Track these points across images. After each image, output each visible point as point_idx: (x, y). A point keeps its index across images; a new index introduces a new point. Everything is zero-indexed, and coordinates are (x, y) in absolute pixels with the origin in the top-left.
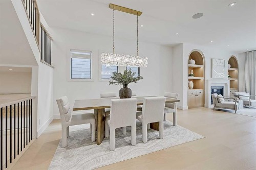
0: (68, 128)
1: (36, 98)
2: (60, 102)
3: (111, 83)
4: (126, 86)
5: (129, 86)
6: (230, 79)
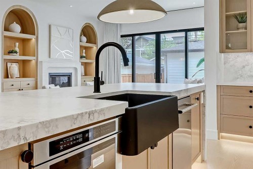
6: (85, 60)
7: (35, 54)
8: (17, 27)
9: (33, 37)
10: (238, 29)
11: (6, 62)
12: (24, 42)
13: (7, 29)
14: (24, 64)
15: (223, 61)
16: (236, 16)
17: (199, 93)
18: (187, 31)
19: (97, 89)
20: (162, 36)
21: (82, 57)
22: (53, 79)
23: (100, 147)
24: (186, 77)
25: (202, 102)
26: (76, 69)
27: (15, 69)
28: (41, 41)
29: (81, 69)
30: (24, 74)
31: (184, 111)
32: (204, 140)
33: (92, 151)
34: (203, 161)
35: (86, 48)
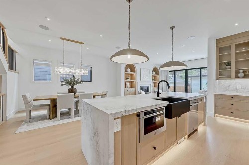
0: (30, 112)
1: (5, 95)
2: (24, 97)
3: (62, 85)
4: (72, 87)
5: (75, 87)
6: (154, 81)
7: (136, 79)
8: (129, 70)
9: (135, 74)
10: (226, 69)
11: (126, 82)
12: (132, 75)
13: (126, 71)
14: (132, 83)
15: (218, 83)
16: (225, 63)
17: (203, 98)
18: (201, 69)
19: (158, 96)
20: (189, 71)
21: (153, 80)
22: (142, 88)
23: (160, 115)
24: (201, 89)
25: (204, 101)
26: (151, 84)
27: (129, 85)
28: (137, 74)
29: (153, 84)
30: (132, 86)
31: (193, 105)
32: (205, 116)
33: (157, 116)
34: (205, 125)
35: (155, 76)
